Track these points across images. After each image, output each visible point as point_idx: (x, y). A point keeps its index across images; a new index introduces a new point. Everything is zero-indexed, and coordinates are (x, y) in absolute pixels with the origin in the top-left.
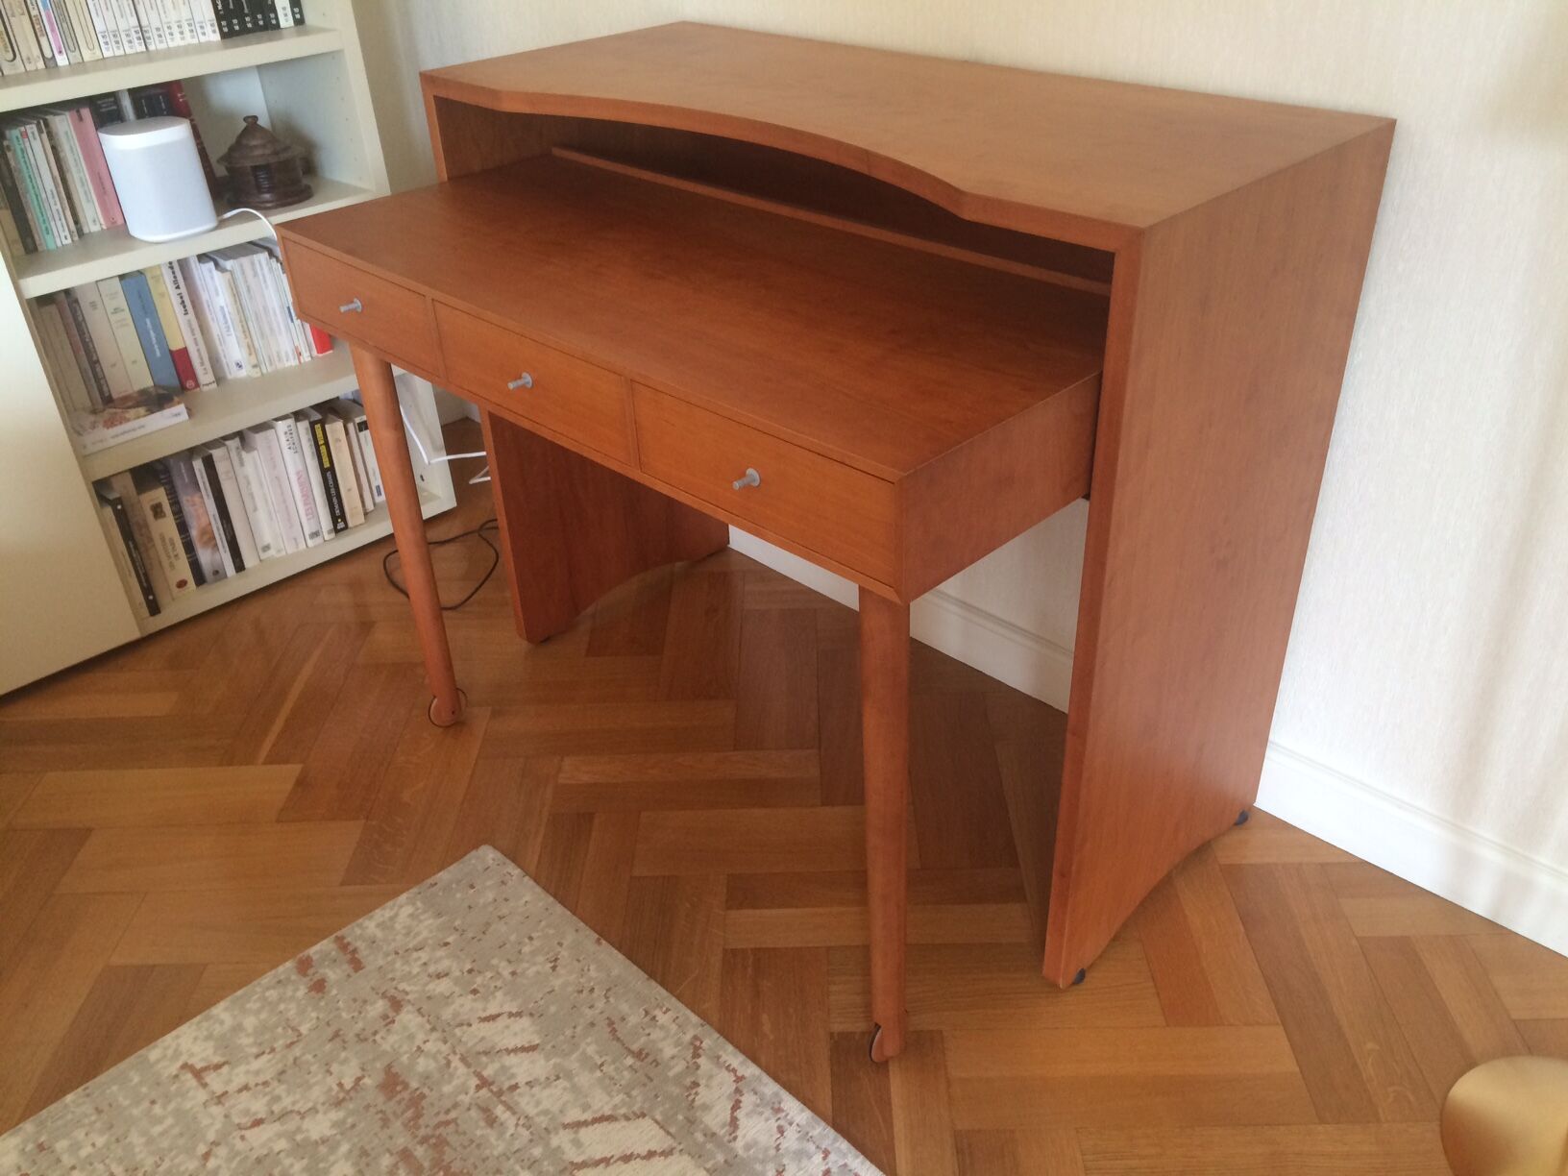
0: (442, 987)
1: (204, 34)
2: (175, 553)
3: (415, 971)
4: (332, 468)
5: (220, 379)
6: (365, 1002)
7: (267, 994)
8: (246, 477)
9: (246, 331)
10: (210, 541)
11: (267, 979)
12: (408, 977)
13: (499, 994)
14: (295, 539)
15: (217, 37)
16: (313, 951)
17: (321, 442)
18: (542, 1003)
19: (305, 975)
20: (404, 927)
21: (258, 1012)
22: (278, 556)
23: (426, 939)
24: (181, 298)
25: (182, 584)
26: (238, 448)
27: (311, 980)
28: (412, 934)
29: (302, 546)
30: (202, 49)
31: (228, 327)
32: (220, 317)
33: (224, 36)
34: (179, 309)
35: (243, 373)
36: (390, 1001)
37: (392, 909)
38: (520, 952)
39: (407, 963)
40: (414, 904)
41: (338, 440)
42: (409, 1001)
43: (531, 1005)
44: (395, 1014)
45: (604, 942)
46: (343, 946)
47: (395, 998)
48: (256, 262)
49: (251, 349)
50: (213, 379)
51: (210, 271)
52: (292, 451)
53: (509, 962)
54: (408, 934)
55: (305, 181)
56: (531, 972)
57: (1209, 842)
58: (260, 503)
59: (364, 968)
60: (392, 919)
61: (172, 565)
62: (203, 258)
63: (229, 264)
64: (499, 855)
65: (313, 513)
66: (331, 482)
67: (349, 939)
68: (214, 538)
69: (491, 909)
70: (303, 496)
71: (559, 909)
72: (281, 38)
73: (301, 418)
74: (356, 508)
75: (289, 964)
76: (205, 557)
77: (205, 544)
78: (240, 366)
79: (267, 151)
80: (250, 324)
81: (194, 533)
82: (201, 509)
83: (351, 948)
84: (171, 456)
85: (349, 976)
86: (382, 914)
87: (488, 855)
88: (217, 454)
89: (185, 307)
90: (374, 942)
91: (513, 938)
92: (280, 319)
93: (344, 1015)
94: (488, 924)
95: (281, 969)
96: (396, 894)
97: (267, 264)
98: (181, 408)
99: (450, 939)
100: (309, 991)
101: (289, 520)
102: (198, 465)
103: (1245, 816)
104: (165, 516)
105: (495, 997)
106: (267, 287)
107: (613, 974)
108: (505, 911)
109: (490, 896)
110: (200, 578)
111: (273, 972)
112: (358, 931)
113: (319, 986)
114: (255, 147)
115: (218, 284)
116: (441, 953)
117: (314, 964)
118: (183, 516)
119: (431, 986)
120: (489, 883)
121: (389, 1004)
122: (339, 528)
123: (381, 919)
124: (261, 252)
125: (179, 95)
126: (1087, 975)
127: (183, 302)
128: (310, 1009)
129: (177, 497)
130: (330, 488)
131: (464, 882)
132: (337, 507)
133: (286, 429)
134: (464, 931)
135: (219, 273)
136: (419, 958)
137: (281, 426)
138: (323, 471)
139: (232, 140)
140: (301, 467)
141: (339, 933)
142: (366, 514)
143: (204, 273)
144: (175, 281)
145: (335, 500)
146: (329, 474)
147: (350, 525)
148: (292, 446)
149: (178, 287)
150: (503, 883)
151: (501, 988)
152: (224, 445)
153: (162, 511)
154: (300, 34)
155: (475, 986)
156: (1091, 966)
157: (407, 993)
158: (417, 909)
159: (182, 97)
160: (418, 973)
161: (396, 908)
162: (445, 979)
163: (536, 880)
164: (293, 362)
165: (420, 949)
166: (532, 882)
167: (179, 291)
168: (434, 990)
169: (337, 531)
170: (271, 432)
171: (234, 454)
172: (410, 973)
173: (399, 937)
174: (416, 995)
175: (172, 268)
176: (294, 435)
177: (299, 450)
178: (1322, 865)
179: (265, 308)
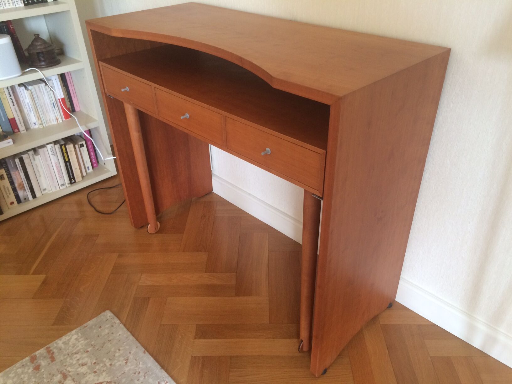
0: (83, 370)
1: (18, 4)
2: (9, 192)
3: (74, 362)
4: (69, 161)
5: (27, 128)
6: (53, 375)
7: (18, 370)
8: (36, 165)
9: (37, 112)
10: (23, 188)
11: (18, 365)
12: (71, 365)
13: (104, 374)
14: (55, 187)
15: (22, 5)
16: (37, 353)
17: (64, 152)
18: (119, 378)
19: (33, 363)
20: (73, 344)
21: (13, 378)
22: (49, 192)
23: (80, 349)
24: (12, 100)
25: (12, 203)
26: (33, 154)
27: (35, 365)
28: (75, 347)
29: (58, 189)
30: (16, 9)
31: (31, 110)
32: (27, 107)
33: (25, 5)
34: (11, 104)
35: (36, 127)
36: (63, 375)
37: (69, 336)
38: (114, 356)
39: (71, 359)
40: (78, 334)
41: (71, 151)
42: (70, 375)
43: (116, 379)
44: (64, 381)
45: (146, 352)
46: (49, 351)
47: (65, 374)
48: (41, 87)
49: (39, 118)
50: (25, 129)
51: (23, 90)
52: (53, 155)
53: (110, 360)
54: (73, 347)
55: (58, 57)
56: (117, 364)
57: (377, 315)
58: (42, 174)
59: (55, 360)
60: (69, 340)
61: (8, 197)
62: (20, 85)
63: (30, 87)
64: (112, 314)
65: (62, 177)
66: (69, 166)
67: (51, 348)
68: (24, 187)
69: (106, 337)
70: (58, 172)
71: (131, 338)
72: (48, 5)
73: (57, 143)
74: (78, 175)
75: (27, 358)
76: (21, 193)
77: (21, 189)
78: (35, 124)
79: (42, 47)
80: (38, 109)
81: (16, 185)
82: (19, 177)
83: (52, 352)
84: (7, 158)
85: (49, 364)
86: (65, 338)
87: (108, 314)
88: (24, 156)
89: (13, 103)
90: (60, 350)
91: (112, 350)
92: (50, 108)
93: (45, 380)
94: (104, 343)
95: (24, 360)
96: (71, 330)
97: (45, 88)
98: (10, 140)
99: (89, 350)
100: (34, 370)
101: (53, 180)
102: (17, 161)
103: (391, 304)
104: (5, 179)
105: (102, 375)
106: (45, 96)
107: (148, 366)
108: (111, 338)
109: (107, 331)
110: (19, 201)
111: (21, 361)
112: (55, 345)
113: (37, 368)
114: (38, 45)
115: (26, 94)
116: (85, 355)
117: (37, 358)
118: (12, 179)
119: (79, 369)
120: (107, 326)
121: (62, 376)
122: (72, 182)
123: (65, 341)
124: (42, 83)
125: (11, 26)
126: (328, 370)
127: (12, 101)
128: (33, 377)
129: (9, 172)
130: (68, 168)
131: (98, 325)
132: (71, 175)
133: (51, 148)
134: (95, 346)
135: (26, 91)
136: (76, 357)
137: (49, 146)
138: (66, 162)
139: (30, 43)
140: (56, 161)
141: (48, 346)
142: (83, 177)
143: (21, 91)
144: (9, 94)
145: (70, 172)
146: (68, 163)
147: (77, 181)
148: (53, 153)
149: (10, 96)
150: (112, 326)
151: (105, 371)
152: (27, 153)
153: (4, 177)
154: (55, 4)
155: (95, 370)
156: (329, 367)
157: (69, 372)
158: (79, 336)
159: (12, 27)
160: (75, 364)
161: (71, 336)
162: (85, 366)
163: (125, 325)
164: (55, 123)
165: (78, 353)
166: (123, 326)
167: (11, 97)
168: (80, 371)
169: (71, 183)
170: (45, 149)
171: (31, 157)
172: (72, 363)
173: (70, 348)
174: (73, 373)
175: (8, 89)
176: (54, 150)
177: (56, 155)
178: (419, 325)
179: (44, 104)
